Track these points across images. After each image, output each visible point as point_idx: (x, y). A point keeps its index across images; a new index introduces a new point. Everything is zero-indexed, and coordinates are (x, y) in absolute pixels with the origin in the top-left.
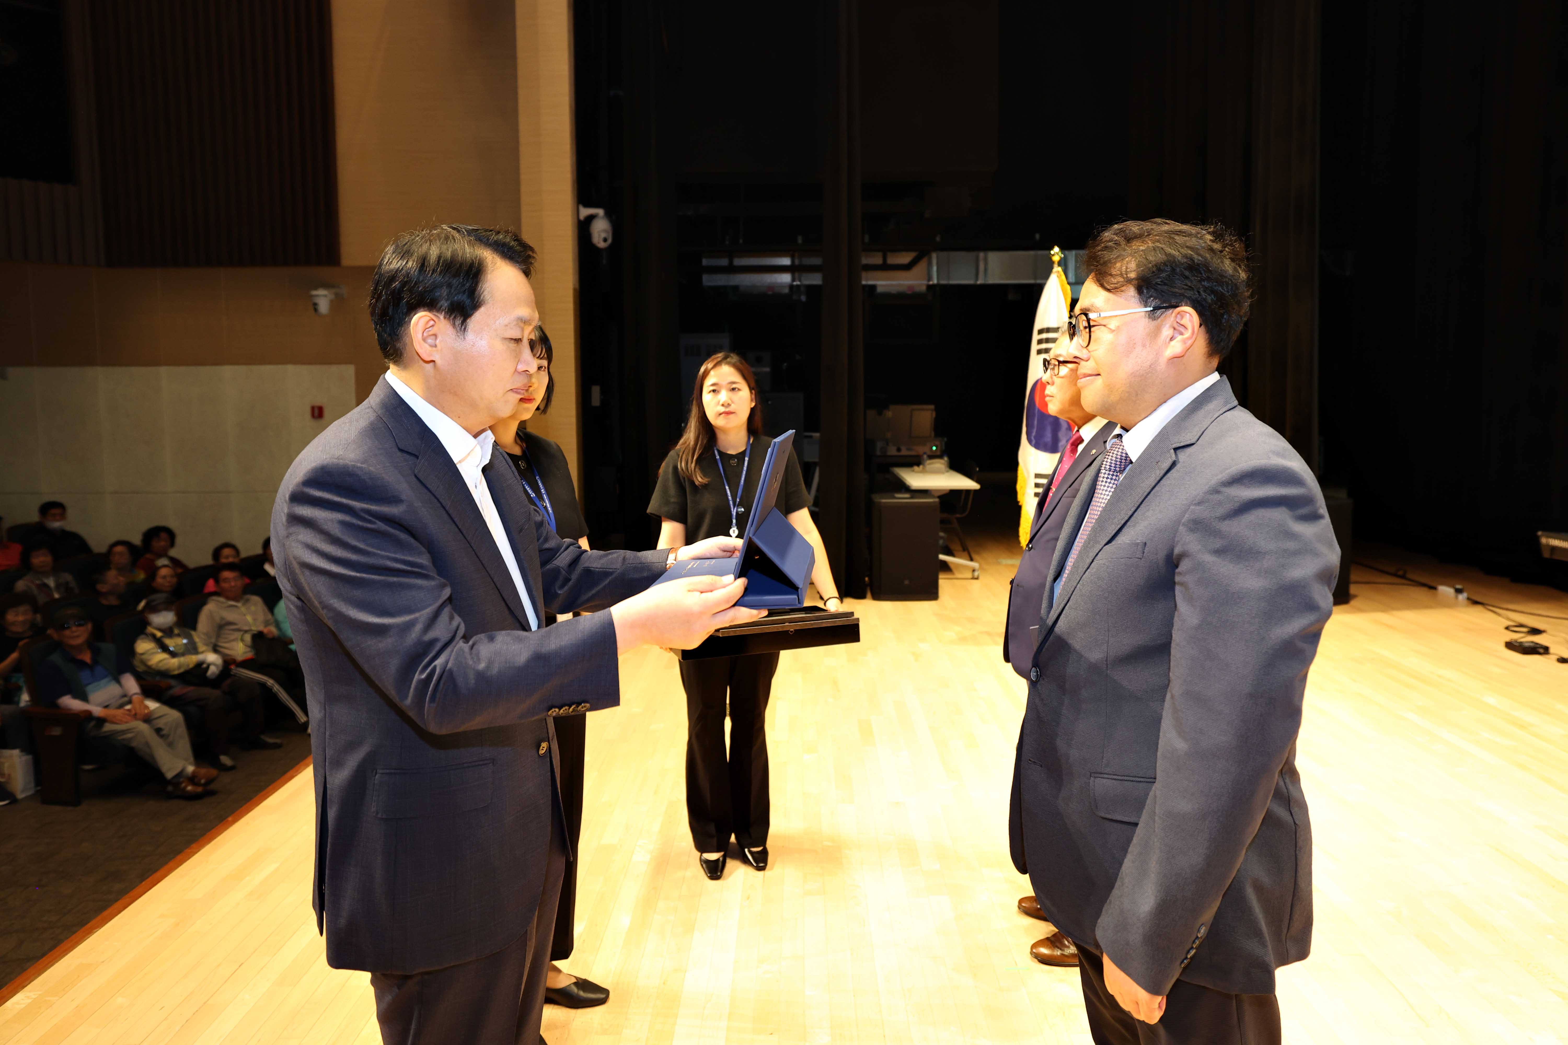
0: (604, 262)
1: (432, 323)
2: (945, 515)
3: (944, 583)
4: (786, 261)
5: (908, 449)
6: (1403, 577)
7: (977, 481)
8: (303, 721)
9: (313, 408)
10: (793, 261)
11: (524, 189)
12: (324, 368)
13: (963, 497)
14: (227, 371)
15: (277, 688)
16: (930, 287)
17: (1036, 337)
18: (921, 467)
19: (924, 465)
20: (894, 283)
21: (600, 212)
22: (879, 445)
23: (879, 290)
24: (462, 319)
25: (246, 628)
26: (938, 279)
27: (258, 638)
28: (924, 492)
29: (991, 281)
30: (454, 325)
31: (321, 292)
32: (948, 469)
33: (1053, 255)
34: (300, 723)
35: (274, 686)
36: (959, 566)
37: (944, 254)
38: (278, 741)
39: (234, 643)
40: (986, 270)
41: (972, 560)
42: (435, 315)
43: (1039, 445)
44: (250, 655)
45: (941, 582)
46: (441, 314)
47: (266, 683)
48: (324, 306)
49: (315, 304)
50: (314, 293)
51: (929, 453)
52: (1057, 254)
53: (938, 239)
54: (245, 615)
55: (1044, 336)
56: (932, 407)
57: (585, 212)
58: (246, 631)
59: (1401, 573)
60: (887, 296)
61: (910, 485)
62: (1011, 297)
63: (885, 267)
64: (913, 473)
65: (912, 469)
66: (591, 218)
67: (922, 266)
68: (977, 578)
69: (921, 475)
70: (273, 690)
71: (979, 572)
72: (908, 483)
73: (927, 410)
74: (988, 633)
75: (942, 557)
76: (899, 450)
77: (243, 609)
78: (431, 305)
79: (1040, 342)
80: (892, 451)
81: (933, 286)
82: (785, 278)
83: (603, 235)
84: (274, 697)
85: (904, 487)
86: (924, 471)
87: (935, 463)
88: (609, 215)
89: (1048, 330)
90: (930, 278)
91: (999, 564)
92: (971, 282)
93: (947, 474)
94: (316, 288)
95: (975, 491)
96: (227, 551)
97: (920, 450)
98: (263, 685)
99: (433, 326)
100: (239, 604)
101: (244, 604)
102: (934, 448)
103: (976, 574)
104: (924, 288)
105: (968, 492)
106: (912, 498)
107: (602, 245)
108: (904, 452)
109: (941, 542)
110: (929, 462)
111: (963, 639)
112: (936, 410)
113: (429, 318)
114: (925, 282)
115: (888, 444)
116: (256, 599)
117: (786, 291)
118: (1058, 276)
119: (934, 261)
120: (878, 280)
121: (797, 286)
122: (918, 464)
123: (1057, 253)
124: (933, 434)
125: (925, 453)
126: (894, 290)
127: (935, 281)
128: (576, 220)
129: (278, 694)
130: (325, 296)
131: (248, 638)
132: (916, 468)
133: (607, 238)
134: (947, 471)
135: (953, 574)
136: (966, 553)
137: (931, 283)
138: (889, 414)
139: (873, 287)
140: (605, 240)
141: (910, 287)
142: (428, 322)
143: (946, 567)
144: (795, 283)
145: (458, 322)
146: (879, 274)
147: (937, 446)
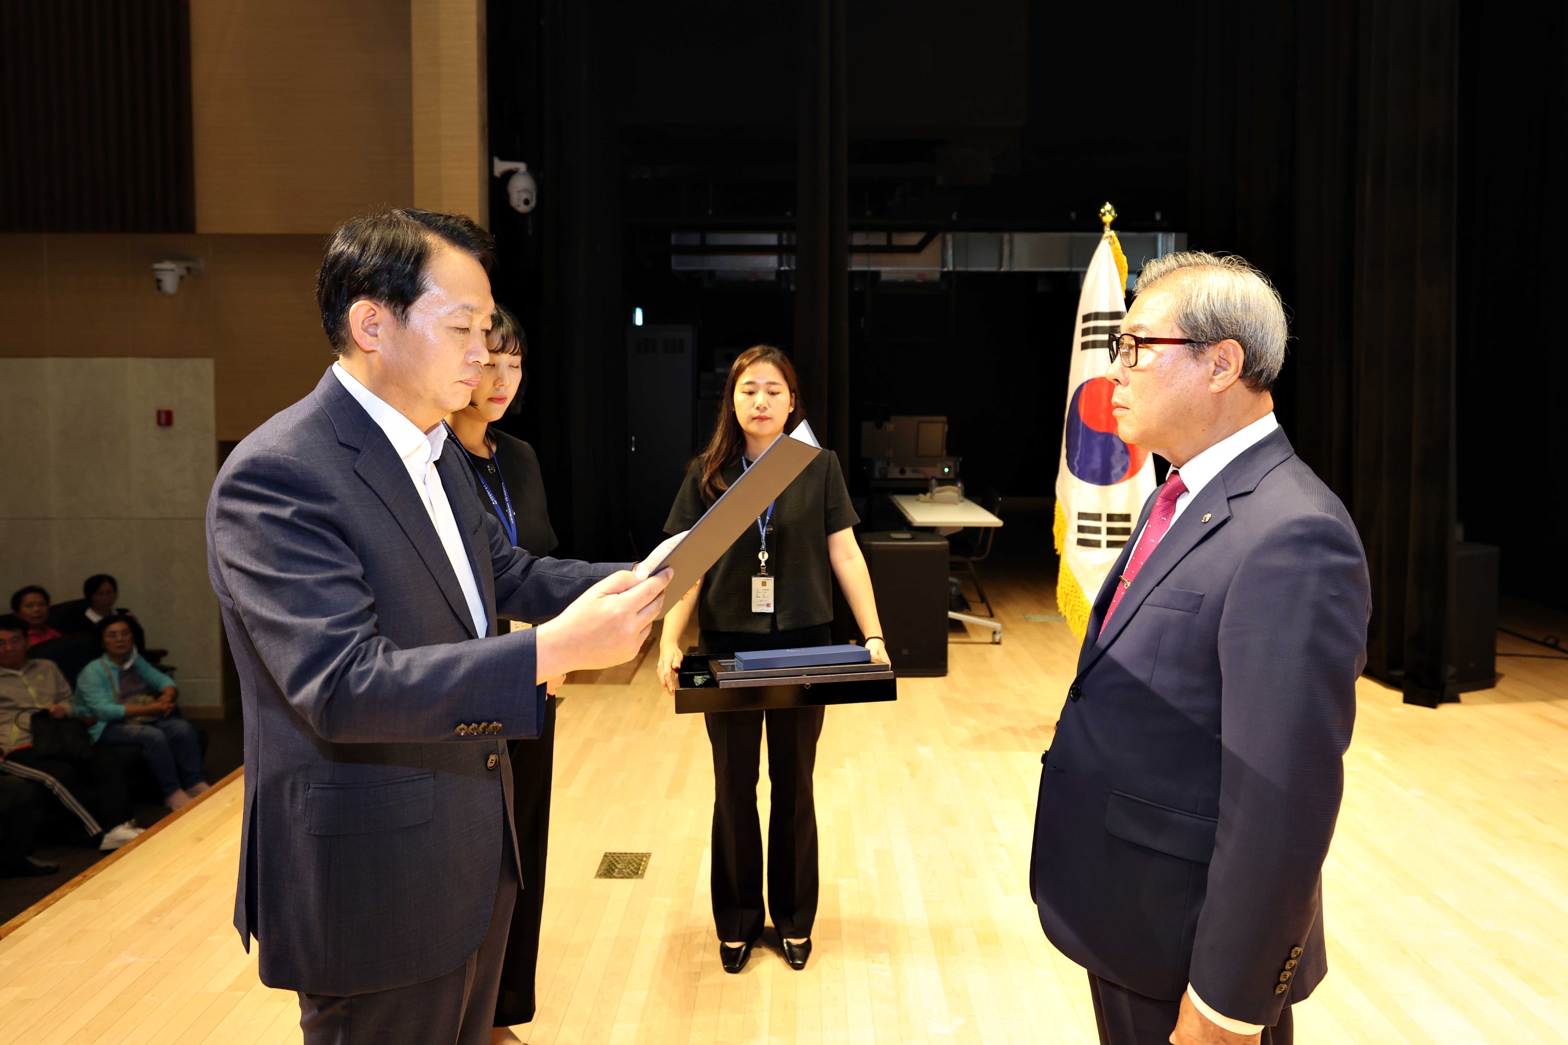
0: (530, 232)
1: (373, 312)
2: (958, 558)
3: (956, 650)
4: (772, 239)
5: (915, 471)
6: (1555, 647)
7: (999, 516)
8: (95, 832)
9: (159, 413)
10: (780, 239)
11: (417, 134)
12: (176, 361)
13: (981, 534)
14: (49, 365)
15: (59, 788)
16: (944, 275)
17: (1079, 326)
18: (928, 495)
19: (931, 492)
20: (901, 269)
21: (522, 166)
22: (879, 465)
23: (884, 277)
24: (403, 307)
25: (25, 705)
26: (954, 266)
27: (41, 718)
28: (930, 531)
29: (1017, 269)
30: (395, 314)
31: (167, 265)
32: (962, 498)
33: (1104, 214)
34: (91, 835)
35: (56, 785)
36: (973, 625)
37: (960, 235)
38: (52, 864)
39: (7, 727)
40: (1011, 254)
41: (992, 616)
42: (375, 304)
43: (1083, 474)
44: (27, 742)
45: (951, 648)
46: (382, 302)
47: (45, 781)
48: (170, 283)
49: (159, 281)
50: (157, 266)
51: (939, 476)
52: (1110, 212)
53: (954, 217)
54: (26, 687)
55: (1092, 324)
56: (944, 419)
57: (501, 167)
58: (24, 710)
59: (1551, 641)
60: (894, 284)
61: (912, 520)
62: (1041, 288)
63: (890, 249)
64: (917, 503)
65: (916, 497)
66: (509, 175)
67: (934, 247)
68: (998, 643)
69: (928, 505)
70: (54, 792)
71: (1001, 634)
72: (909, 518)
73: (938, 422)
74: (1013, 730)
75: (952, 615)
76: (902, 472)
77: (25, 680)
78: (371, 292)
79: (1085, 332)
80: (894, 473)
81: (948, 272)
82: (772, 261)
83: (524, 196)
84: (55, 800)
85: (903, 523)
86: (932, 501)
87: (947, 490)
88: (534, 170)
89: (1097, 316)
90: (944, 264)
91: (1027, 621)
92: (994, 269)
93: (961, 504)
94: (160, 261)
95: (997, 529)
96: (31, 598)
97: (930, 472)
98: (41, 784)
99: (374, 315)
100: (20, 673)
101: (26, 673)
102: (946, 470)
103: (997, 638)
104: (937, 276)
105: (987, 530)
106: (912, 539)
107: (523, 209)
108: (909, 474)
109: (954, 589)
110: (938, 489)
111: (979, 740)
112: (949, 422)
113: (368, 308)
114: (939, 269)
115: (888, 464)
116: (47, 664)
117: (773, 277)
118: (1109, 243)
119: (950, 244)
120: (882, 265)
121: (785, 271)
122: (925, 492)
123: (1108, 211)
124: (945, 452)
125: (933, 477)
126: (901, 278)
127: (951, 268)
128: (486, 175)
129: (61, 796)
130: (172, 270)
131: (26, 718)
132: (921, 496)
133: (530, 199)
134: (962, 501)
135: (968, 636)
136: (984, 605)
137: (946, 269)
138: (890, 427)
139: (877, 274)
140: (527, 202)
141: (921, 275)
142: (368, 311)
143: (959, 627)
144: (782, 268)
145: (399, 310)
146: (884, 257)
147: (949, 468)
